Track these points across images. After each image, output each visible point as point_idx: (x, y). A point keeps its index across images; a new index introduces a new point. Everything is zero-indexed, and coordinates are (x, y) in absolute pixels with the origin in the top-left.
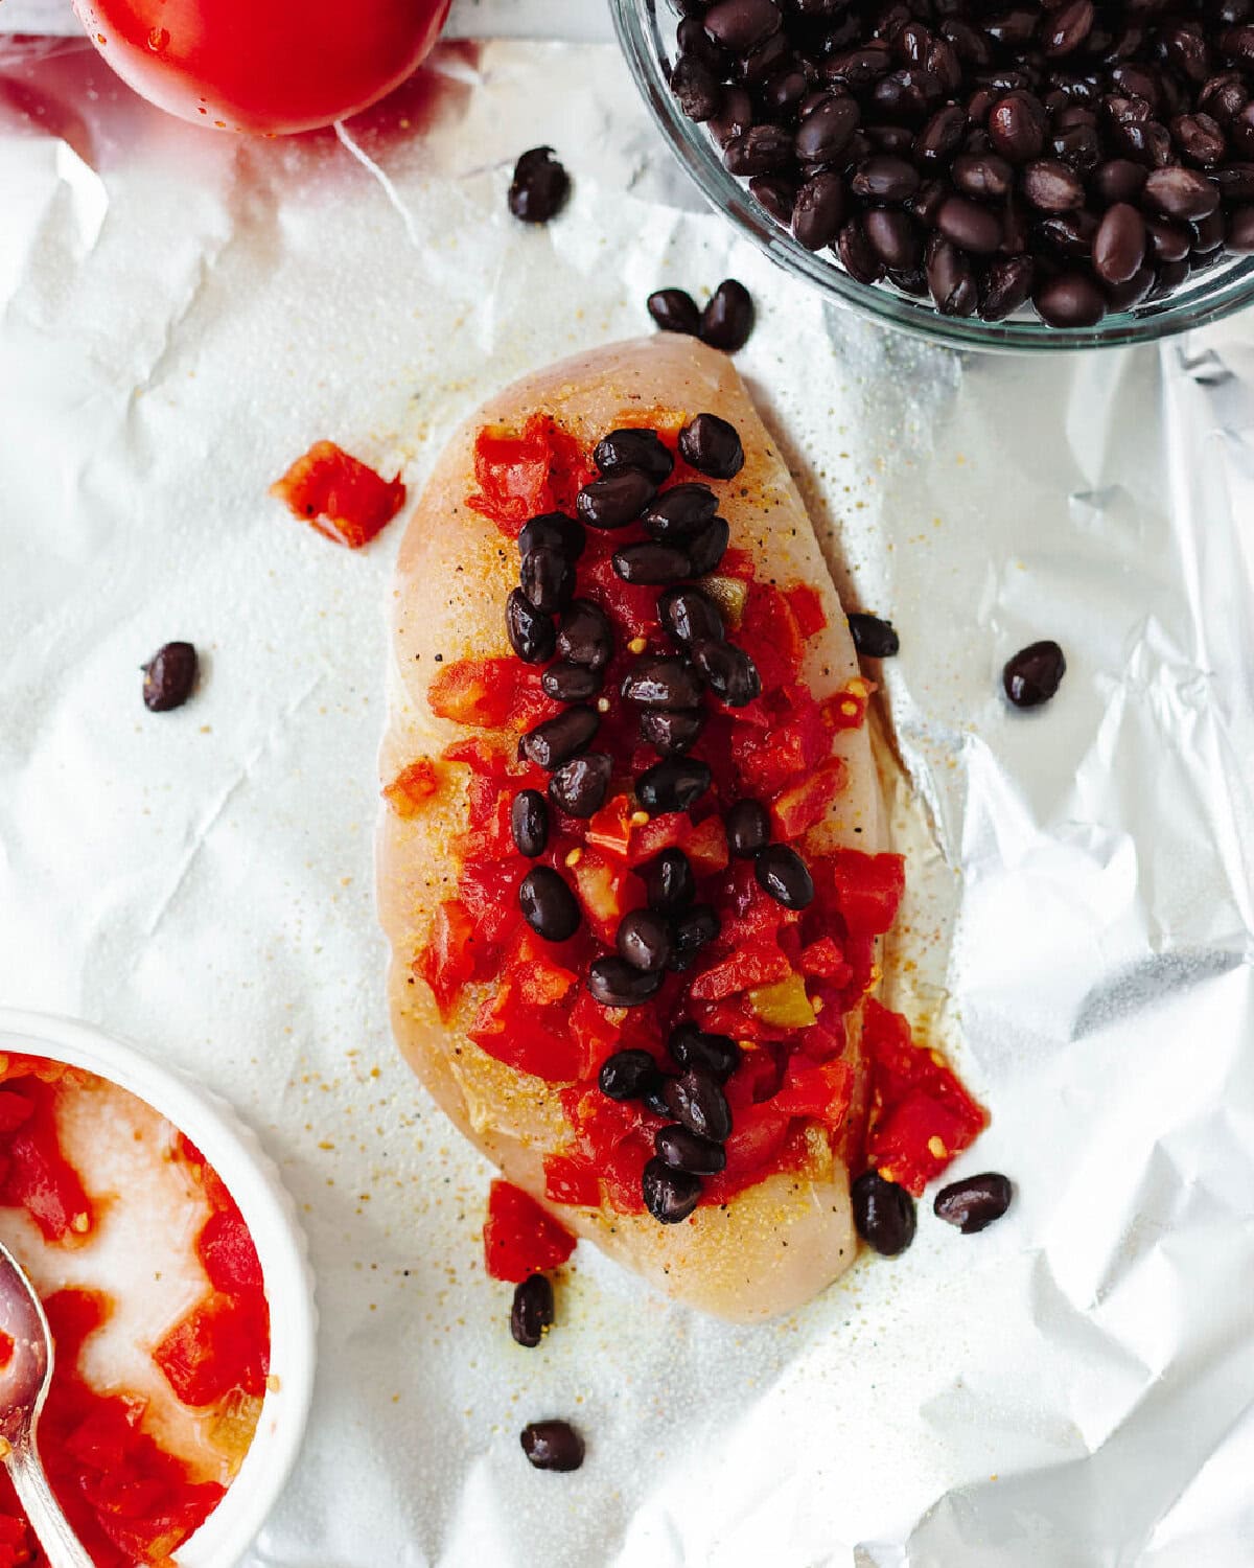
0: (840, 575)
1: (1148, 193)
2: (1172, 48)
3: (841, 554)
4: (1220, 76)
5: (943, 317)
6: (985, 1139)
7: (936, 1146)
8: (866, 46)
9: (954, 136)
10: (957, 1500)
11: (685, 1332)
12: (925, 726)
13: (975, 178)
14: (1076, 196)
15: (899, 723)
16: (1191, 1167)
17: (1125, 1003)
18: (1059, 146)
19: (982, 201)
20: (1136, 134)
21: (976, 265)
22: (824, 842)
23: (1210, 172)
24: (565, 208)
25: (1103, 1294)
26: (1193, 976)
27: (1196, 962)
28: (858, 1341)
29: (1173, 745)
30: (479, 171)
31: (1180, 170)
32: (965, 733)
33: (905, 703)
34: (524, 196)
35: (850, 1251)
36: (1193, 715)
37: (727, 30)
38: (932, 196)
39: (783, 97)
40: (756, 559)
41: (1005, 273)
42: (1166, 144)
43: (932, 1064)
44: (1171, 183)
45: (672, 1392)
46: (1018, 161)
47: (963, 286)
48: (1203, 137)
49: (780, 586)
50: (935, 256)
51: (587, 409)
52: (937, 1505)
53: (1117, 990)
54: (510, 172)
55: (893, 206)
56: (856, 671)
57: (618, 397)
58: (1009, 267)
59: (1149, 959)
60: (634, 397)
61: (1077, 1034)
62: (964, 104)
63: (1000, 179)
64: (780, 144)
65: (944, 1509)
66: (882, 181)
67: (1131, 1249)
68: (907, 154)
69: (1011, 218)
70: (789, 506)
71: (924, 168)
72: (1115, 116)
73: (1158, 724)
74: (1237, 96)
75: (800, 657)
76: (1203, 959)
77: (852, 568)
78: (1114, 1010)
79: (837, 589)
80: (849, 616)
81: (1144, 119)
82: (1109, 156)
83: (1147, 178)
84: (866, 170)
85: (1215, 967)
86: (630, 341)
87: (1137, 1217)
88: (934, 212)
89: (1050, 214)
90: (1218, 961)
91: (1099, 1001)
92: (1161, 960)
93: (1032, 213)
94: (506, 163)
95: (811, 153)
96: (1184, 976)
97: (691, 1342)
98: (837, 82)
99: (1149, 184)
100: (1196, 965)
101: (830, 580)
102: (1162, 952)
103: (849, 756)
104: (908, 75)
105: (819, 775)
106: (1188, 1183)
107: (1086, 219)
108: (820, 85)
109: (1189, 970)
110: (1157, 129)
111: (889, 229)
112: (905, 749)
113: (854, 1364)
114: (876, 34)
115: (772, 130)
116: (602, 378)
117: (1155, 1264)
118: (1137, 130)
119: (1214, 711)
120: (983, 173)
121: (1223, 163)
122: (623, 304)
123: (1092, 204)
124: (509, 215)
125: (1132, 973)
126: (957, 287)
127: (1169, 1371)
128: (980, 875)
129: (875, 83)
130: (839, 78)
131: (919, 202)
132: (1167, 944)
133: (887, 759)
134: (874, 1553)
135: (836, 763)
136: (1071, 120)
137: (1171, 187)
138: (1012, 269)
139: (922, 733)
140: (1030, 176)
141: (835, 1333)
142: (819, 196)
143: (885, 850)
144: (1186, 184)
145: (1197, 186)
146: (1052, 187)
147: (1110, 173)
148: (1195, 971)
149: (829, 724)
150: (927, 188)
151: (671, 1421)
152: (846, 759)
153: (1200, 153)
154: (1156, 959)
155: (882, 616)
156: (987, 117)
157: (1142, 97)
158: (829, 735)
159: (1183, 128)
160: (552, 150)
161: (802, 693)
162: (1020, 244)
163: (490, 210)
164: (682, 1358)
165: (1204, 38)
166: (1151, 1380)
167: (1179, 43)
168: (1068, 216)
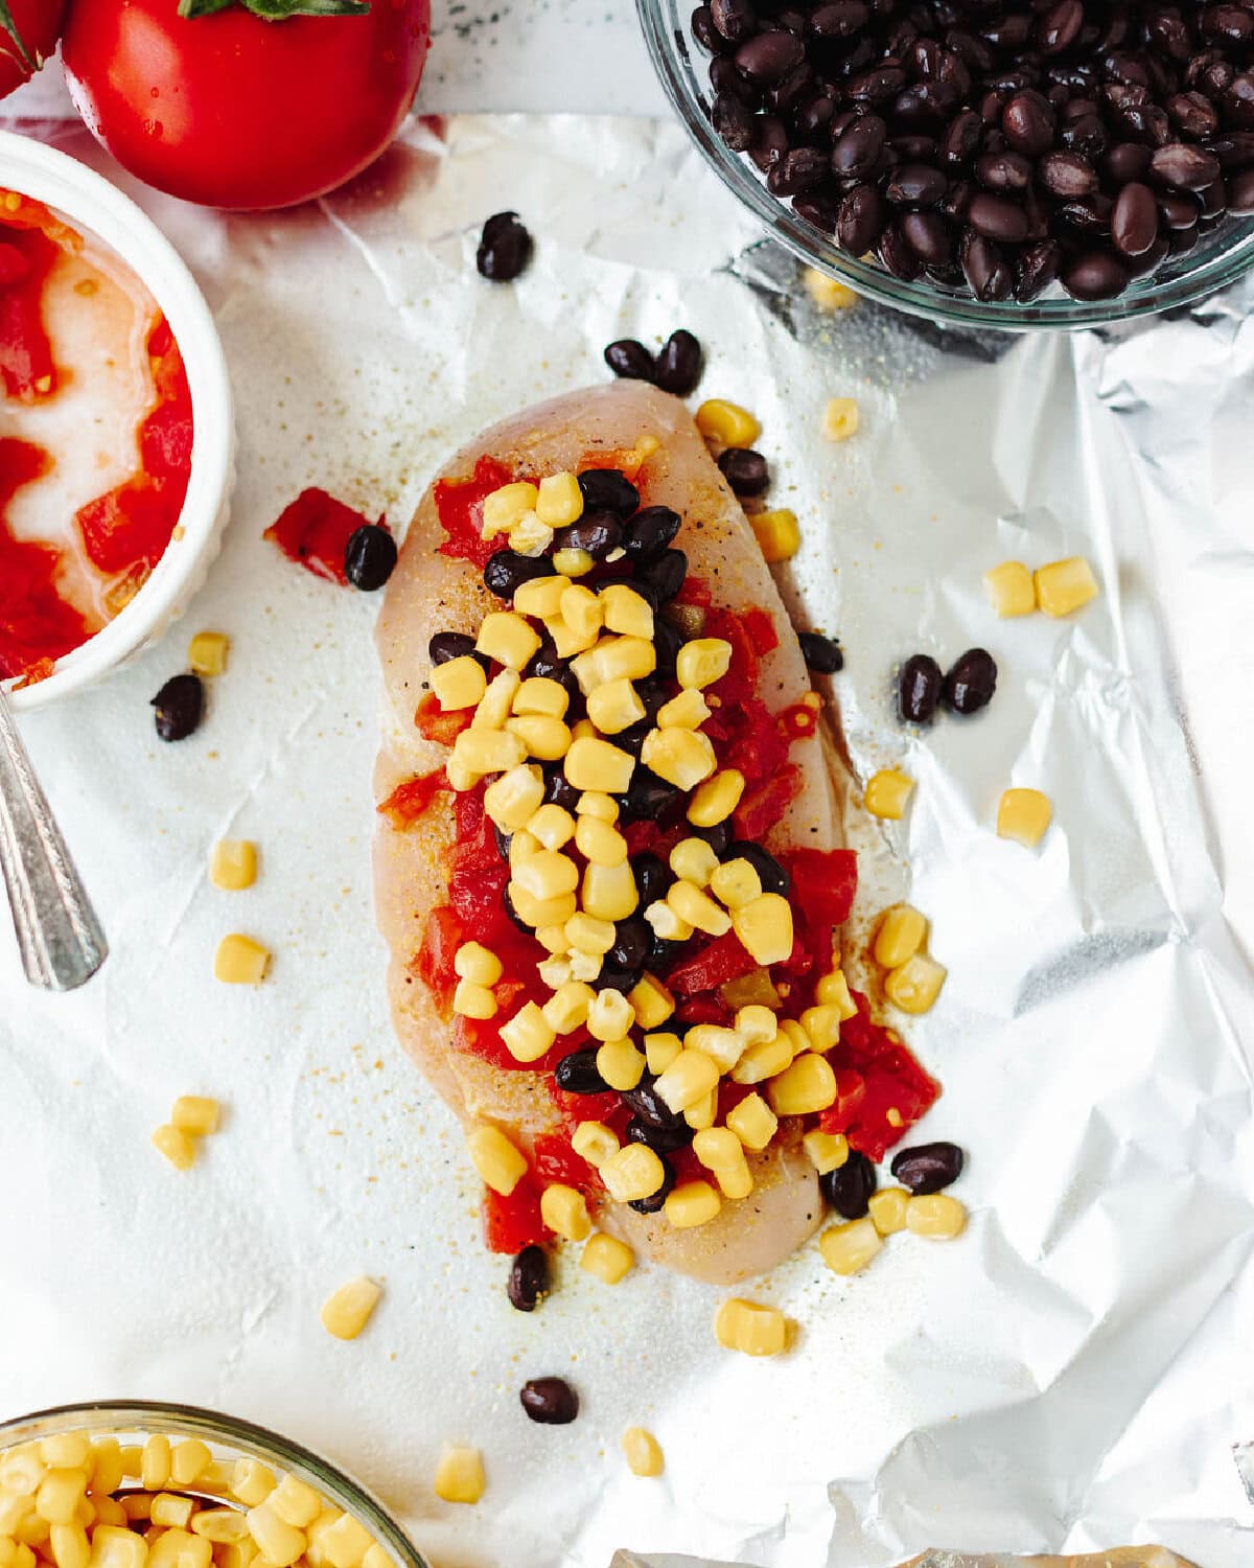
0: (790, 597)
1: (1155, 170)
2: (1156, 34)
3: (790, 578)
4: (1202, 55)
5: (982, 304)
6: (938, 1108)
7: (893, 1117)
8: (882, 65)
9: (973, 139)
10: (919, 1440)
11: (668, 1294)
12: (871, 733)
13: (998, 175)
14: (1090, 182)
15: (848, 731)
16: (1125, 1130)
17: (1061, 981)
18: (1069, 136)
19: (1006, 195)
20: (1137, 117)
21: (1007, 254)
22: (783, 842)
23: (1206, 144)
24: (530, 266)
25: (1048, 1247)
26: (1123, 955)
27: (1124, 941)
28: (827, 1297)
29: (1100, 744)
30: (448, 235)
31: (1182, 146)
32: (908, 738)
33: (852, 712)
34: (490, 258)
35: (816, 1216)
36: (1116, 715)
37: (758, 66)
38: (960, 196)
39: (814, 120)
40: (712, 587)
41: (1034, 257)
42: (1164, 124)
43: (888, 1042)
44: (1174, 159)
45: (659, 1349)
46: (1035, 156)
47: (998, 274)
48: (1198, 113)
49: (735, 610)
50: (969, 249)
51: (554, 453)
52: (902, 1444)
53: (1054, 970)
54: (478, 235)
55: (927, 208)
56: (807, 684)
57: (582, 442)
58: (1037, 252)
59: (1081, 940)
60: (596, 442)
61: (1018, 1011)
62: (977, 107)
63: (1021, 174)
64: (815, 166)
65: (909, 1446)
66: (915, 189)
67: (1073, 1204)
68: (932, 160)
69: (1034, 210)
70: (741, 536)
71: (951, 171)
72: (1114, 102)
73: (1086, 725)
74: (1224, 73)
75: (755, 674)
76: (1131, 938)
77: (801, 589)
78: (1053, 987)
79: (787, 609)
80: (800, 636)
81: (1140, 103)
82: (1114, 142)
83: (1152, 157)
84: (898, 180)
85: (1143, 946)
86: (588, 389)
87: (1078, 1177)
88: (964, 210)
89: (1069, 200)
90: (1145, 940)
91: (1038, 980)
92: (1092, 941)
93: (1052, 201)
94: (473, 226)
95: (845, 169)
96: (1114, 956)
97: (675, 1303)
98: (861, 101)
99: (1155, 163)
100: (1125, 945)
101: (781, 602)
102: (1094, 933)
103: (804, 763)
104: (925, 88)
105: (776, 781)
106: (1122, 1142)
107: (1102, 201)
108: (845, 105)
109: (1119, 950)
110: (1155, 110)
111: (925, 230)
112: (854, 754)
113: (824, 1318)
114: (887, 53)
115: (808, 152)
116: (567, 424)
117: (1095, 1220)
118: (1137, 115)
119: (1136, 711)
120: (1005, 170)
121: (1218, 135)
122: (584, 354)
123: (1107, 185)
124: (477, 275)
125: (1067, 953)
126: (993, 275)
127: (1109, 1317)
128: (926, 868)
129: (894, 99)
130: (862, 97)
131: (950, 202)
132: (1098, 926)
133: (838, 764)
134: (846, 1489)
135: (792, 769)
136: (1075, 111)
137: (1174, 162)
138: (1040, 253)
139: (868, 740)
140: (1046, 168)
141: (806, 1290)
142: (859, 207)
143: (840, 847)
144: (1188, 159)
145: (1198, 159)
146: (1068, 176)
147: (1118, 156)
148: (1124, 951)
149: (785, 734)
150: (954, 189)
151: (659, 1375)
152: (801, 766)
153: (1196, 128)
154: (1089, 939)
155: (829, 635)
156: (1000, 116)
157: (1135, 82)
158: (784, 745)
159: (1177, 107)
160: (517, 215)
161: (760, 708)
162: (1044, 230)
163: (460, 270)
164: (667, 1318)
165: (1182, 20)
166: (1095, 1324)
167: (1162, 29)
168: (1085, 199)
